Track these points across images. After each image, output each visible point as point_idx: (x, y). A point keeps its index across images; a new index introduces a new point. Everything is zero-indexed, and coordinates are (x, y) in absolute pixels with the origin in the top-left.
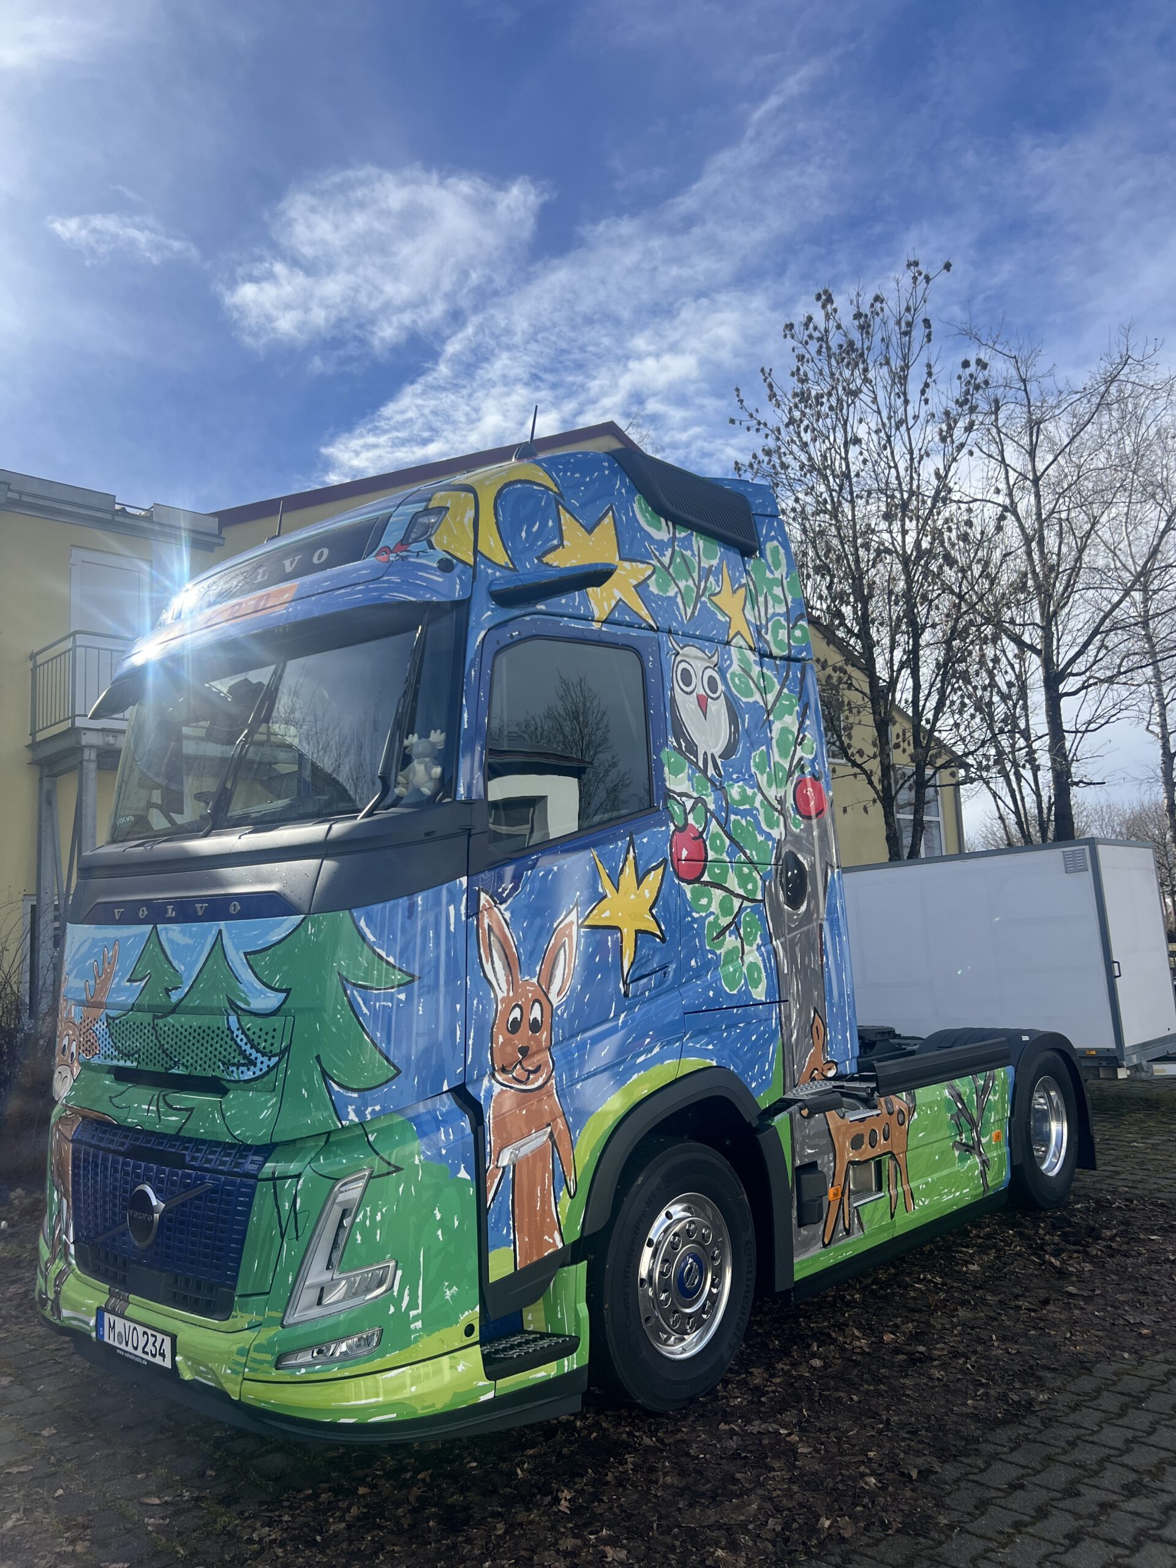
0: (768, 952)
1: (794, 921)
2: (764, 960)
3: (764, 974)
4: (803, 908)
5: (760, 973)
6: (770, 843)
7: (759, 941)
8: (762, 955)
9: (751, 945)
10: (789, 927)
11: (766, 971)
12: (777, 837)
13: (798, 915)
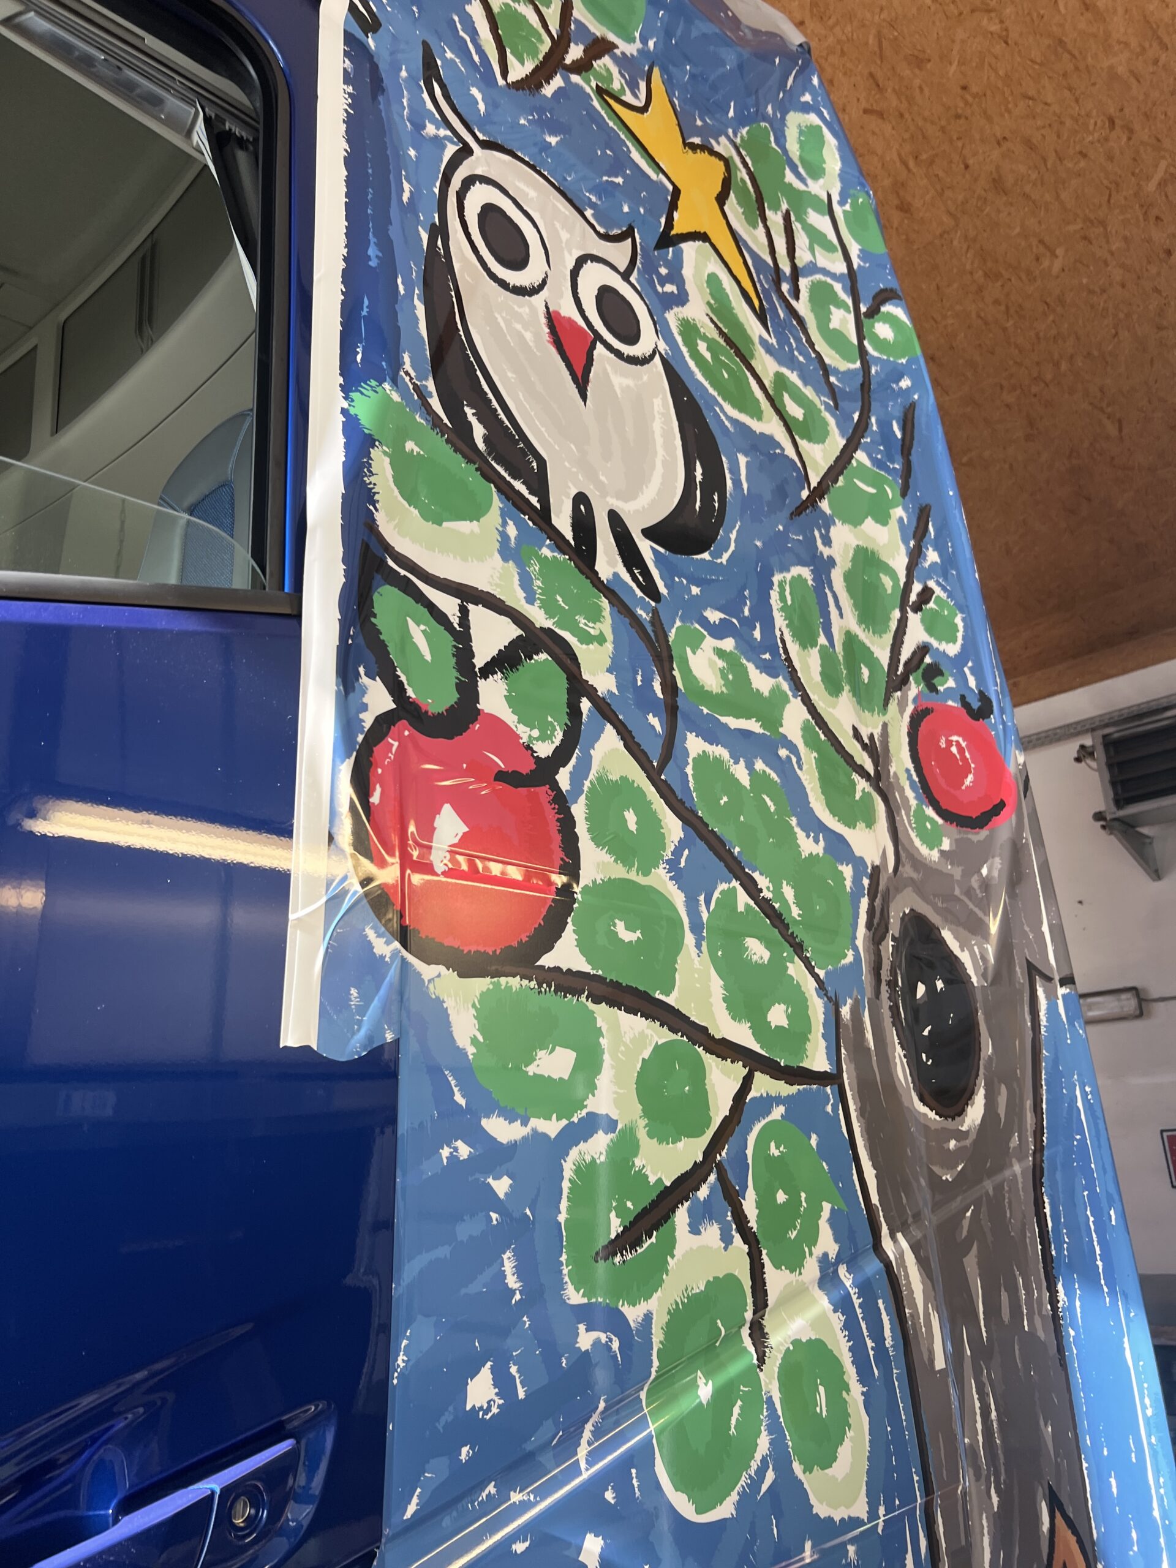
0: (865, 1289)
1: (950, 1162)
2: (851, 1327)
3: (856, 1391)
4: (975, 1113)
5: (837, 1387)
6: (847, 871)
7: (827, 1243)
8: (843, 1305)
9: (795, 1264)
10: (935, 1182)
11: (864, 1376)
12: (872, 858)
13: (961, 1136)
